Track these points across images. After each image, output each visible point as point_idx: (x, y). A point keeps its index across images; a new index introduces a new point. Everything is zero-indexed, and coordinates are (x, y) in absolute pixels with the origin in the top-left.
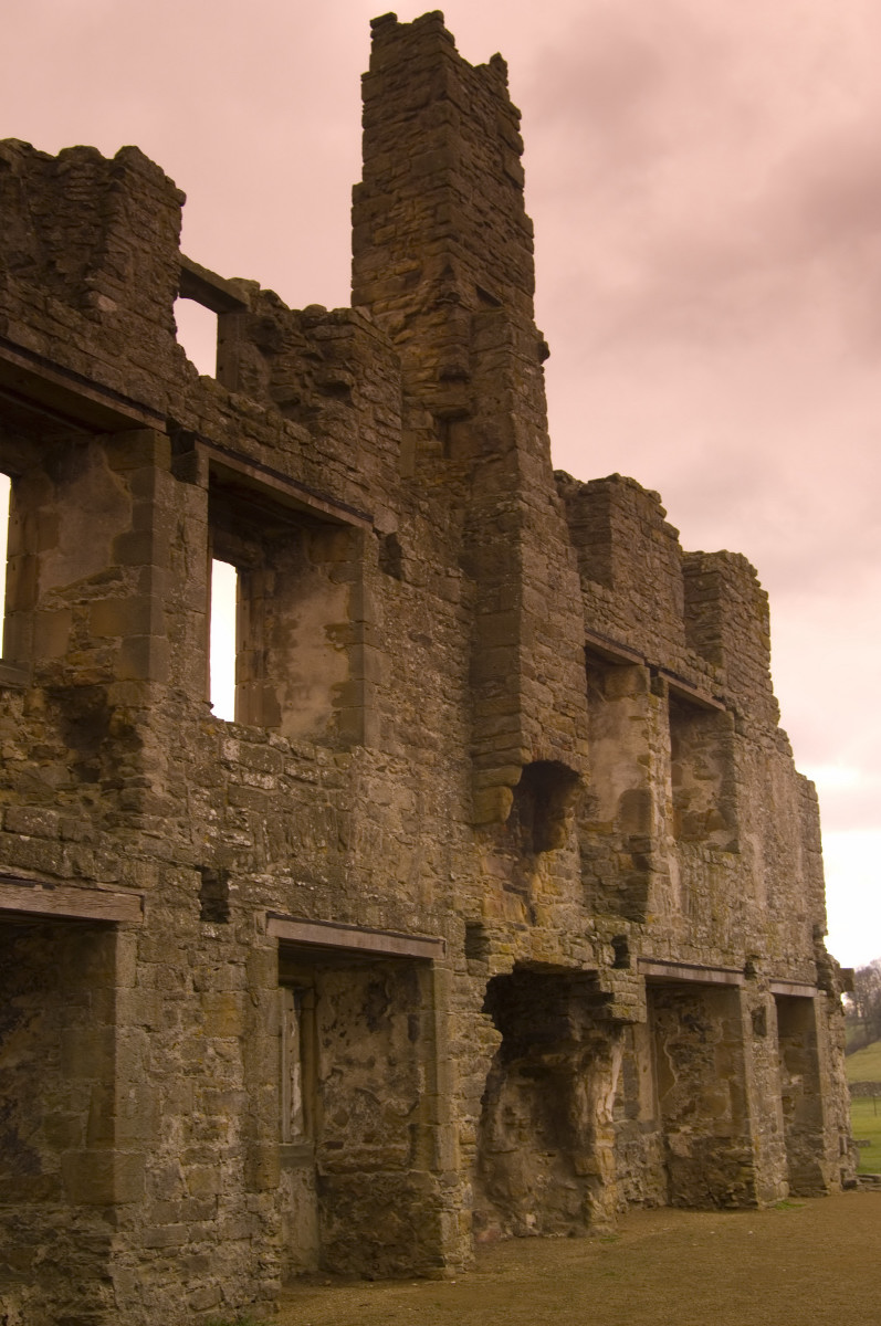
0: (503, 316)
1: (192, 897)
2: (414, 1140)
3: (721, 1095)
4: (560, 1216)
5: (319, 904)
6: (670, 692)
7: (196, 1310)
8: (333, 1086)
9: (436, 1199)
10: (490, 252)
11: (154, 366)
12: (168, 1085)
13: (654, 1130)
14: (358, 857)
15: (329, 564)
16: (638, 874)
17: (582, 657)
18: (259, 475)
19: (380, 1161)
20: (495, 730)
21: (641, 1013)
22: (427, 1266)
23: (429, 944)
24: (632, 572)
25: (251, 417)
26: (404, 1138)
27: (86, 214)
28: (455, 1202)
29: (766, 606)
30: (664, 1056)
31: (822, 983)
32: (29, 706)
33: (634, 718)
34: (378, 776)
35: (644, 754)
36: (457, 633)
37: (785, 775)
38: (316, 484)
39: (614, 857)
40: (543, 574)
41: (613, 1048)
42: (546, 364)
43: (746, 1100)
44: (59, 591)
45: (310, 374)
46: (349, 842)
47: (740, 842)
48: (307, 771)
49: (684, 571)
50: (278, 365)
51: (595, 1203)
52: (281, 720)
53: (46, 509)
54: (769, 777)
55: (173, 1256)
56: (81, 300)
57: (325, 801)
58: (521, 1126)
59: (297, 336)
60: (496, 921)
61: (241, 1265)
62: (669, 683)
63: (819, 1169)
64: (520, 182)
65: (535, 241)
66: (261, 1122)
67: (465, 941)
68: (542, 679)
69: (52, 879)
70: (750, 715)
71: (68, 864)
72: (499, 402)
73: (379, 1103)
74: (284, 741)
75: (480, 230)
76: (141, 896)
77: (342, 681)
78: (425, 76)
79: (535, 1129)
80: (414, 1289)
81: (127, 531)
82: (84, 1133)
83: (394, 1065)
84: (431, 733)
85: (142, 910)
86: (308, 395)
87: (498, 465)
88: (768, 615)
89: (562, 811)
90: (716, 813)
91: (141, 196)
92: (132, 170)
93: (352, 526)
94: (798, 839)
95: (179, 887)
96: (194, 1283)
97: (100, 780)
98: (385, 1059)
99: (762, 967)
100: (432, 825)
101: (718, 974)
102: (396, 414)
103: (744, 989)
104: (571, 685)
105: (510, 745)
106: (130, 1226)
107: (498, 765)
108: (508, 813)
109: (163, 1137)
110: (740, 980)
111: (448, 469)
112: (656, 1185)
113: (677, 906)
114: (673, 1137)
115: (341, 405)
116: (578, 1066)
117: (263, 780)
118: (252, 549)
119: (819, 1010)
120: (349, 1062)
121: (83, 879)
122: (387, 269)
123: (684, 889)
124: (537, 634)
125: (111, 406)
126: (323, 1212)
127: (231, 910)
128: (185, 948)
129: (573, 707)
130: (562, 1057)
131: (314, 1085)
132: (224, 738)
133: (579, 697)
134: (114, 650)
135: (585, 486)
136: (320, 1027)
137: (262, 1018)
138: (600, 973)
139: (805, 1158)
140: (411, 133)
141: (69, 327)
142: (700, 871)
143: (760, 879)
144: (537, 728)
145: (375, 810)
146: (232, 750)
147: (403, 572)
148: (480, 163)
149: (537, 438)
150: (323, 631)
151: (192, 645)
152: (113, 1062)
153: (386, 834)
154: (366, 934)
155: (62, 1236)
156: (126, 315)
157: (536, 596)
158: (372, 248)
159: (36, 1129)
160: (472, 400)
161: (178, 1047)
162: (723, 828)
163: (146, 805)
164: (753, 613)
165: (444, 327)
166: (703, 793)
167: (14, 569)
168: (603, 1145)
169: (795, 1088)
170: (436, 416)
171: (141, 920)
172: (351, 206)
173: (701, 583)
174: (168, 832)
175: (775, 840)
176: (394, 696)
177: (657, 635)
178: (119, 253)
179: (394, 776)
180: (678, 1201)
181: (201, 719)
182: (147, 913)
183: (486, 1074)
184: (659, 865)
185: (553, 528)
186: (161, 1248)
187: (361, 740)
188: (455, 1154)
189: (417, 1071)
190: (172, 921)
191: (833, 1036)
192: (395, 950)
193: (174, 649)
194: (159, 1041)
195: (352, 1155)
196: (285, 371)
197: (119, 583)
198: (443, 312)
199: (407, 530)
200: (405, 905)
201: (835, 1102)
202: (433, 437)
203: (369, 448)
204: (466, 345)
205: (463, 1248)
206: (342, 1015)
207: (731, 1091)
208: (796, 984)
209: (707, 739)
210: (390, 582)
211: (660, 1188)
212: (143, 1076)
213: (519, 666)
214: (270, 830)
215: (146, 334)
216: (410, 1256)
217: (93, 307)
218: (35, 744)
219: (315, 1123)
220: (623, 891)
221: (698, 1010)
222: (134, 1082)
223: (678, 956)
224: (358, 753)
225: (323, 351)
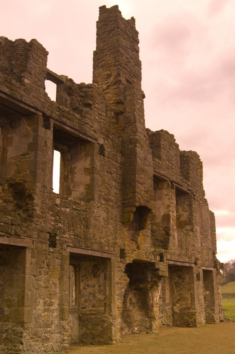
0: (133, 86)
1: (47, 241)
2: (105, 307)
3: (188, 296)
4: (144, 328)
5: (81, 243)
6: (176, 188)
7: (46, 352)
8: (83, 292)
9: (111, 323)
10: (130, 69)
11: (39, 98)
12: (39, 291)
13: (169, 305)
14: (91, 231)
15: (85, 152)
16: (166, 237)
17: (153, 178)
18: (67, 128)
19: (96, 313)
20: (129, 197)
21: (167, 274)
22: (108, 341)
23: (110, 255)
24: (166, 156)
25: (65, 112)
26: (102, 306)
27: (21, 57)
28: (116, 324)
29: (202, 166)
30: (173, 285)
31: (215, 267)
32: (4, 188)
33: (166, 195)
34: (97, 209)
35: (169, 204)
36: (119, 171)
37: (206, 211)
38: (82, 130)
39: (160, 232)
40: (142, 156)
41: (159, 283)
42: (144, 100)
43: (194, 297)
44: (13, 158)
45: (81, 101)
46: (89, 227)
47: (194, 229)
48: (78, 207)
49: (180, 156)
50: (72, 98)
51: (154, 325)
52: (71, 193)
53: (9, 136)
54: (202, 211)
55: (40, 337)
56: (20, 80)
57: (83, 215)
58: (134, 304)
59: (78, 91)
60: (128, 249)
61: (58, 340)
62: (176, 186)
63: (214, 317)
64: (138, 51)
65: (142, 67)
66: (64, 301)
67: (120, 254)
68: (142, 184)
69: (9, 235)
70: (197, 195)
71: (13, 231)
72: (131, 110)
73: (96, 297)
74: (72, 199)
75: (127, 63)
76: (33, 240)
77: (88, 183)
78: (113, 22)
79: (138, 305)
80: (104, 347)
81: (31, 142)
82: (16, 304)
83: (100, 287)
84: (112, 198)
85: (33, 244)
86: (80, 107)
87: (131, 126)
88: (202, 168)
89: (146, 219)
90: (188, 221)
91: (36, 52)
92: (34, 45)
93: (91, 142)
94: (209, 228)
95: (43, 238)
96: (45, 345)
97: (23, 209)
98: (98, 285)
99: (199, 262)
100: (111, 222)
101: (187, 264)
102: (104, 112)
104: (149, 186)
105: (133, 201)
106: (28, 329)
107: (130, 207)
108: (132, 220)
109: (38, 305)
110: (193, 265)
111: (118, 127)
112: (170, 320)
114: (175, 307)
115: (89, 109)
116: (149, 288)
117: (67, 209)
118: (64, 148)
119: (214, 274)
120: (88, 286)
121: (17, 235)
122: (102, 73)
123: (179, 241)
125: (27, 108)
126: (80, 326)
127: (57, 244)
128: (45, 254)
129: (150, 191)
130: (145, 285)
131: (78, 292)
132: (56, 198)
133: (152, 189)
134: (27, 174)
135: (154, 132)
136: (80, 276)
137: (65, 273)
138: (156, 263)
139: (210, 313)
140: (109, 37)
141: (16, 87)
142: (183, 236)
143: (199, 239)
144: (140, 197)
145: (96, 218)
146: (58, 201)
147: (105, 154)
148: (128, 46)
149: (141, 119)
150: (83, 170)
151: (48, 173)
152: (25, 285)
153: (99, 225)
154: (93, 251)
155: (10, 331)
156: (32, 84)
157: (140, 162)
158: (98, 68)
159: (3, 302)
160: (124, 109)
161: (42, 281)
162: (189, 225)
163: (35, 215)
164: (198, 167)
165: (117, 89)
166: (184, 215)
167: (1, 152)
168: (156, 309)
169: (208, 295)
170: (115, 113)
171: (33, 247)
172: (93, 56)
173: (185, 159)
174: (41, 223)
175: (203, 228)
176: (102, 188)
177: (173, 173)
178: (30, 67)
179: (102, 209)
180: (176, 324)
181: (50, 193)
182: (34, 245)
183: (125, 289)
184: (172, 234)
185: (145, 144)
186: (37, 335)
187: (93, 199)
188: (116, 311)
189: (106, 289)
190: (41, 247)
191: (218, 281)
192: (101, 256)
193: (43, 174)
194: (37, 279)
195: (88, 311)
196: (74, 100)
197: (29, 156)
198: (117, 85)
199: (106, 143)
200: (104, 244)
201: (218, 299)
202: (114, 119)
203: (96, 121)
204: (123, 94)
205: (118, 336)
206: (87, 273)
207: (191, 295)
208: (208, 267)
209: (186, 201)
210: (101, 157)
211: (171, 321)
212: (33, 288)
213: (136, 180)
214: (68, 223)
215: (37, 89)
216: (103, 338)
217: (23, 82)
218: (5, 199)
219: (79, 302)
220: (162, 241)
221: (182, 273)
222: (30, 290)
223: (177, 259)
224: (92, 203)
225: (84, 95)
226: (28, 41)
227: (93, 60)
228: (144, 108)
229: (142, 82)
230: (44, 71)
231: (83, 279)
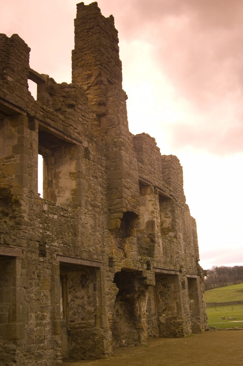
0: (115, 87)
1: (36, 250)
2: (96, 319)
3: (174, 305)
4: (132, 340)
5: (70, 252)
6: (159, 193)
8: (71, 305)
9: (102, 336)
10: (111, 70)
11: (23, 97)
12: (31, 304)
13: (155, 316)
14: (80, 238)
15: (70, 155)
16: (152, 244)
17: (138, 183)
18: (51, 129)
19: (86, 326)
20: (116, 203)
21: (154, 283)
22: (100, 355)
23: (99, 263)
24: (148, 160)
25: (49, 113)
26: (93, 319)
27: (3, 53)
28: (107, 337)
29: (182, 170)
30: (158, 295)
31: (199, 274)
33: (150, 200)
34: (84, 215)
35: (153, 210)
36: (105, 176)
37: (188, 217)
38: (67, 132)
39: (145, 239)
40: (128, 159)
41: (146, 293)
42: (127, 101)
43: (181, 306)
45: (63, 101)
46: (77, 234)
47: (177, 235)
48: (66, 214)
49: (161, 160)
50: (54, 99)
51: (142, 336)
52: (56, 200)
54: (184, 217)
55: (33, 354)
56: (2, 76)
57: (71, 222)
58: (121, 315)
59: (60, 91)
61: (51, 356)
62: (159, 191)
63: (199, 326)
64: (118, 51)
65: (122, 67)
66: (56, 315)
67: (109, 262)
68: (128, 189)
70: (179, 200)
71: (2, 240)
72: (114, 111)
73: (85, 309)
74: (60, 205)
75: (108, 63)
76: (23, 249)
77: (74, 188)
78: (93, 20)
79: (124, 316)
80: (97, 362)
81: (16, 144)
82: (7, 318)
83: (89, 298)
84: (98, 204)
85: (23, 253)
86: (63, 108)
87: (114, 129)
88: (182, 172)
89: (133, 226)
90: (171, 227)
91: (19, 48)
92: (16, 41)
93: (76, 144)
94: (192, 234)
95: (33, 247)
96: (39, 362)
97: (9, 216)
98: (87, 296)
99: (184, 270)
100: (99, 230)
101: (173, 272)
102: (87, 113)
104: (136, 190)
105: (120, 207)
106: (21, 346)
107: (117, 213)
108: (119, 226)
109: (30, 319)
110: (178, 273)
111: (100, 130)
114: (161, 317)
115: (72, 110)
116: (136, 298)
117: (55, 216)
118: (48, 151)
119: (198, 282)
120: (76, 297)
121: (7, 244)
122: (82, 74)
123: (163, 248)
124: (127, 176)
125: (11, 108)
126: (69, 341)
127: (47, 253)
128: (35, 264)
129: (136, 197)
130: (132, 295)
131: (66, 304)
132: (44, 204)
133: (137, 194)
134: (12, 178)
135: (135, 136)
136: (68, 287)
137: (56, 284)
138: (143, 271)
139: (195, 323)
140: (88, 36)
142: (168, 243)
143: (182, 245)
144: (127, 202)
145: (84, 225)
146: (46, 207)
147: (90, 158)
148: (108, 45)
149: (125, 122)
150: (68, 174)
152: (16, 298)
153: (87, 232)
154: (83, 260)
156: (15, 82)
157: (126, 165)
158: (78, 67)
160: (107, 110)
161: (33, 293)
162: (172, 231)
163: (23, 223)
164: (179, 172)
165: (99, 90)
166: (167, 222)
168: (144, 320)
169: (192, 303)
170: (97, 115)
171: (23, 256)
172: (71, 56)
173: (165, 164)
174: (29, 231)
175: (186, 235)
176: (88, 193)
177: (155, 178)
178: (13, 64)
179: (89, 215)
180: (162, 336)
181: (37, 198)
182: (24, 254)
183: (115, 300)
184: (157, 241)
185: (130, 147)
186: (30, 352)
187: (80, 205)
188: (107, 324)
189: (96, 300)
190: (31, 256)
191: (202, 289)
192: (90, 265)
193: (30, 178)
194: (28, 291)
195: (78, 324)
196: (56, 101)
197: (14, 159)
198: (98, 86)
199: (90, 146)
200: (93, 252)
201: (203, 307)
202: (96, 121)
203: (80, 123)
204: (105, 95)
205: (110, 350)
206: (74, 284)
207: (177, 304)
208: (192, 274)
209: (168, 207)
210: (87, 161)
211: (157, 332)
212: (24, 302)
213: (122, 185)
214: (56, 231)
215: (20, 88)
216: (95, 352)
217: (6, 79)
219: (67, 315)
220: (147, 249)
221: (167, 282)
222: (22, 303)
223: (163, 267)
224: (79, 209)
225: (67, 95)
227: (72, 59)
228: (126, 110)
230: (26, 69)
231: (71, 290)
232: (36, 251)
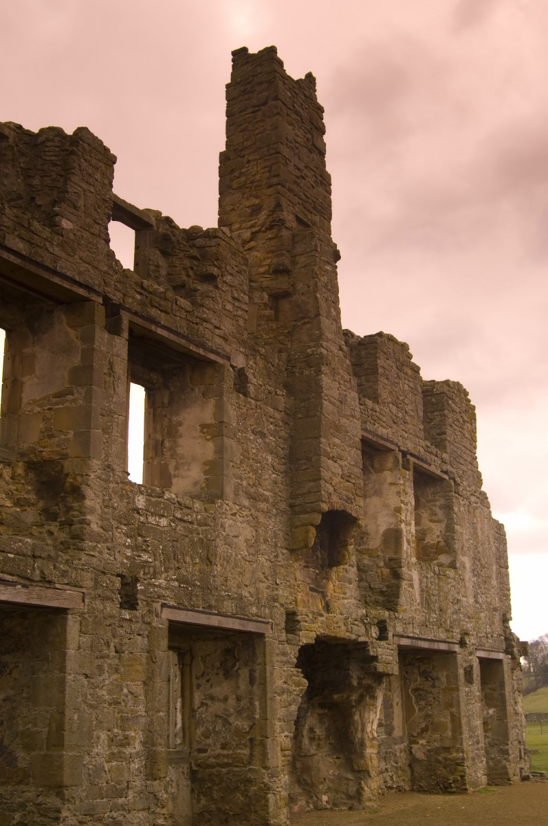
0: (312, 233)
1: (115, 594)
2: (252, 748)
3: (445, 720)
4: (344, 796)
5: (194, 599)
6: (414, 467)
8: (200, 713)
9: (265, 785)
10: (304, 194)
11: (96, 263)
12: (98, 712)
13: (402, 743)
14: (219, 569)
15: (202, 386)
16: (394, 581)
17: (359, 445)
18: (159, 331)
19: (230, 761)
20: (305, 490)
21: (395, 669)
23: (263, 625)
24: (391, 393)
25: (155, 295)
26: (246, 746)
27: (54, 169)
28: (277, 787)
29: (475, 415)
30: (409, 695)
31: (508, 651)
32: (15, 472)
33: (391, 484)
34: (231, 519)
35: (397, 506)
36: (282, 430)
37: (486, 520)
38: (195, 336)
39: (379, 571)
40: (336, 394)
41: (377, 690)
42: (338, 264)
43: (460, 723)
44: (35, 401)
45: (192, 268)
46: (213, 560)
47: (457, 562)
48: (187, 515)
49: (423, 392)
50: (172, 262)
51: (366, 788)
52: (171, 483)
53: (27, 351)
54: (475, 521)
55: (100, 820)
56: (51, 221)
57: (199, 534)
58: (319, 739)
59: (184, 245)
60: (304, 610)
62: (414, 462)
63: (506, 768)
64: (323, 151)
65: (332, 187)
66: (156, 735)
67: (285, 623)
68: (334, 459)
69: (27, 581)
70: (464, 483)
71: (38, 572)
72: (309, 287)
73: (230, 724)
74: (174, 496)
75: (297, 180)
76: (83, 593)
77: (210, 459)
78: (265, 85)
79: (328, 742)
81: (77, 365)
82: (45, 742)
83: (240, 700)
84: (265, 492)
85: (84, 601)
86: (191, 281)
87: (308, 326)
88: (475, 420)
89: (347, 541)
90: (442, 544)
91: (89, 158)
92: (84, 142)
93: (217, 363)
94: (493, 560)
95: (107, 587)
97: (58, 520)
98: (234, 696)
99: (470, 640)
100: (265, 550)
101: (443, 644)
102: (245, 294)
103: (460, 654)
104: (352, 463)
105: (314, 500)
106: (73, 801)
107: (306, 512)
108: (313, 543)
109: (95, 744)
110: (457, 648)
111: (277, 328)
112: (403, 777)
113: (418, 601)
114: (415, 747)
115: (211, 288)
116: (355, 702)
117: (162, 520)
118: (155, 377)
119: (506, 667)
120: (212, 698)
121: (46, 582)
122: (241, 204)
123: (422, 591)
124: (331, 431)
125: (68, 287)
126: (194, 793)
127: (139, 602)
128: (110, 625)
129: (353, 477)
130: (345, 696)
131: (189, 712)
132: (136, 494)
133: (357, 471)
134: (68, 439)
135: (362, 339)
136: (194, 676)
137: (158, 670)
138: (369, 643)
139: (497, 761)
140: (256, 120)
141: (43, 238)
142: (432, 580)
143: (469, 585)
144: (331, 489)
145: (230, 540)
146: (141, 502)
147: (249, 392)
148: (299, 140)
149: (332, 309)
150: (199, 428)
151: (117, 436)
152: (64, 697)
153: (236, 555)
154: (223, 618)
155: (30, 807)
156: (78, 231)
157: (331, 407)
158: (231, 191)
159: (14, 739)
160: (293, 285)
161: (105, 688)
162: (447, 553)
163: (87, 535)
164: (466, 419)
165: (275, 240)
166: (435, 531)
167: (7, 387)
168: (370, 751)
169: (491, 717)
170: (270, 295)
171: (83, 608)
172: (219, 165)
173: (434, 400)
174: (100, 552)
175: (479, 561)
176: (242, 469)
177: (406, 432)
178: (75, 192)
179: (242, 519)
180: (418, 787)
181: (122, 482)
182: (86, 603)
183: (298, 706)
184: (406, 576)
185: (342, 365)
186: (93, 815)
187: (221, 496)
188: (278, 757)
189: (254, 704)
190: (102, 608)
191: (515, 684)
192: (242, 628)
193: (106, 439)
194: (93, 684)
195: (213, 757)
196: (177, 267)
197: (72, 397)
198: (274, 231)
199: (251, 365)
200: (248, 600)
201: (516, 726)
202: (268, 308)
203: (228, 315)
204: (289, 252)
205: (282, 817)
206: (208, 668)
207: (451, 718)
208: (492, 651)
209: (437, 497)
210: (240, 398)
211: (406, 779)
212: (83, 706)
213: (320, 451)
214: (164, 552)
215: (91, 243)
216: (249, 821)
217: (59, 226)
218: (18, 497)
219: (190, 737)
220: (384, 592)
221: (431, 667)
222: (77, 709)
223: (419, 633)
224: (219, 504)
225: (200, 255)
226: (69, 131)
227: (219, 172)
228: (337, 283)
229: (332, 222)
230: (106, 201)
231: (200, 683)
232: (114, 597)
